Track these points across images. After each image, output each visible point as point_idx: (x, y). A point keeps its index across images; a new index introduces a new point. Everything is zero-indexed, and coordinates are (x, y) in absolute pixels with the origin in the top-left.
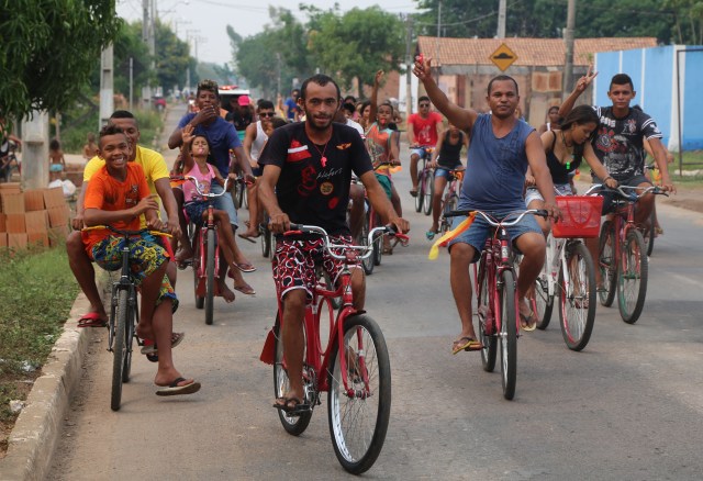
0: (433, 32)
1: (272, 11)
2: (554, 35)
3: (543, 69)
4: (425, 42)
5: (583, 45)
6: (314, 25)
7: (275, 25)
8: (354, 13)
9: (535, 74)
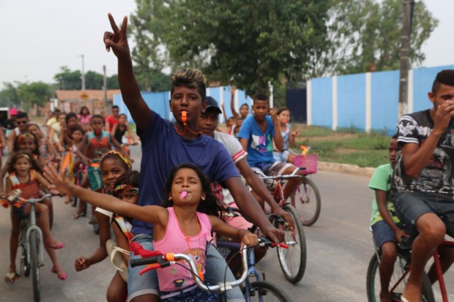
0: (61, 89)
1: (4, 83)
2: (100, 89)
3: (97, 100)
4: (59, 92)
5: (110, 92)
6: (19, 88)
7: (6, 88)
8: (34, 84)
9: (95, 102)
